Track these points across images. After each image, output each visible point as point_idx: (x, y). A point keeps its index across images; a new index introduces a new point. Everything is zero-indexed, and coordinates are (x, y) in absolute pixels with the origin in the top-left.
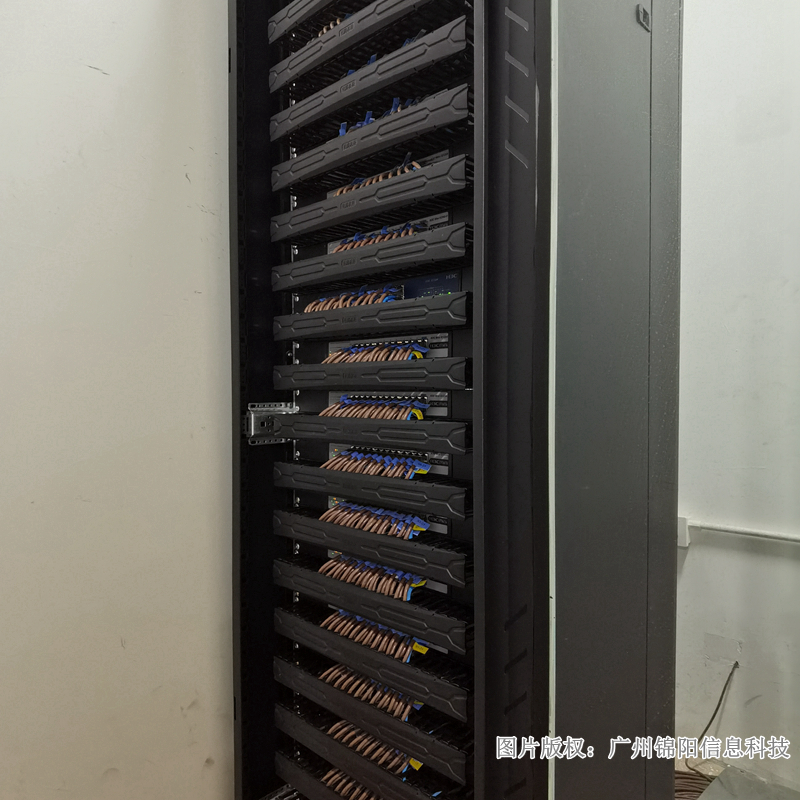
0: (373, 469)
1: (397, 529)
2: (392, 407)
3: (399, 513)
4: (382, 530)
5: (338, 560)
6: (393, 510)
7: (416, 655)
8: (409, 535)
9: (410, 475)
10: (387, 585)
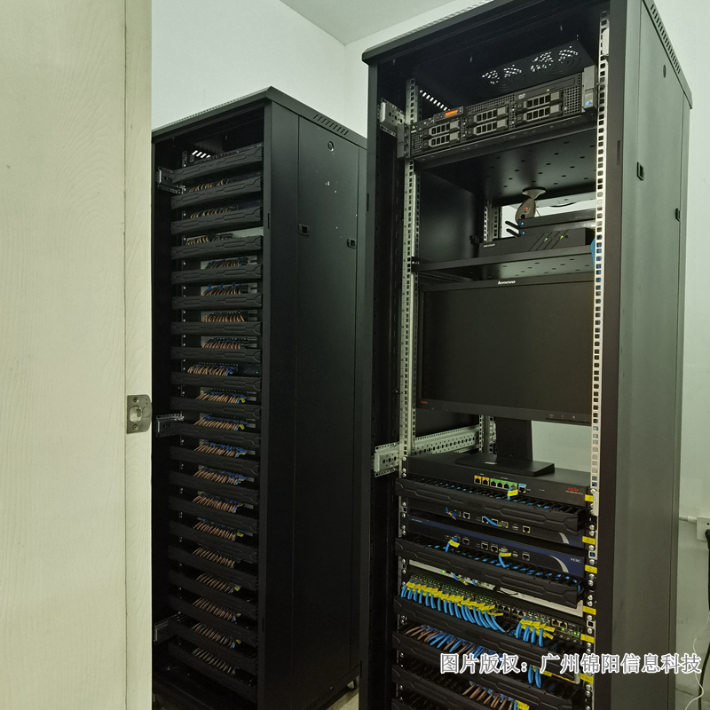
0: (220, 452)
1: (231, 480)
2: (230, 423)
3: (233, 472)
4: (224, 480)
5: (202, 495)
6: (229, 471)
7: (238, 538)
8: (236, 482)
9: (237, 455)
10: (225, 506)
